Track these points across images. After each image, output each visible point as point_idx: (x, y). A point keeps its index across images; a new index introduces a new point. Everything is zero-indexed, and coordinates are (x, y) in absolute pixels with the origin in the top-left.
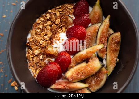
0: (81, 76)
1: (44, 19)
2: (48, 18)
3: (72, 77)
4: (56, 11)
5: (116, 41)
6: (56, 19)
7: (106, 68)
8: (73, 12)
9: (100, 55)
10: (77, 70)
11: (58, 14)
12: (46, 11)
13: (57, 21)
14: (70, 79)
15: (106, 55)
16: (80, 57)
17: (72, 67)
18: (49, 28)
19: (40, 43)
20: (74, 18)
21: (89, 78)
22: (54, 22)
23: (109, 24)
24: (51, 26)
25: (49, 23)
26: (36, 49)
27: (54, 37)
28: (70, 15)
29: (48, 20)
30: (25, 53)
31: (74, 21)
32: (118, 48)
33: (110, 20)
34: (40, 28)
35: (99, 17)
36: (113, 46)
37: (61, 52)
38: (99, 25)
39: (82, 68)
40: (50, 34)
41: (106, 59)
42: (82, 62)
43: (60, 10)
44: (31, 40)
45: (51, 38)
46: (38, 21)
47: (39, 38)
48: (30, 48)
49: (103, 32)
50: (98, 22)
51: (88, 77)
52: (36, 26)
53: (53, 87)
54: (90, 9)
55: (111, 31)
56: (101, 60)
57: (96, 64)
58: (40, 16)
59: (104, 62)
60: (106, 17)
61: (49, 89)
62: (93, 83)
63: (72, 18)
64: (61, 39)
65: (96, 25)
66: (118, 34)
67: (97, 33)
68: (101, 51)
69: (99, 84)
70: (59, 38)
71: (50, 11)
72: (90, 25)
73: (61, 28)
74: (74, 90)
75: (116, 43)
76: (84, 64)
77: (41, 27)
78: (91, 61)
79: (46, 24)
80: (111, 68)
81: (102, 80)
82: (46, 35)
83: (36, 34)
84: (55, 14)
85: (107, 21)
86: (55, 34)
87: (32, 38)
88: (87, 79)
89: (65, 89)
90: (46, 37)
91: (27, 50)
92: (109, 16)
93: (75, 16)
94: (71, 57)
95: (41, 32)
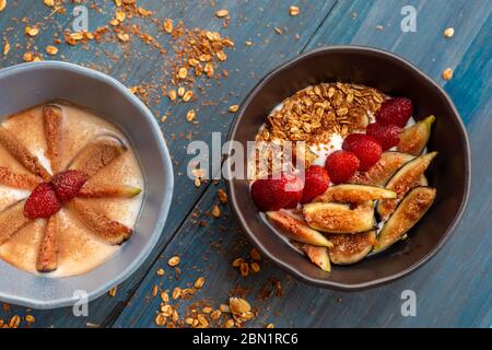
0: (330, 223)
1: (322, 93)
2: (330, 95)
3: (313, 216)
4: (350, 91)
5: (422, 202)
6: (342, 105)
7: (378, 236)
8: (377, 111)
9: (381, 209)
10: (327, 210)
11: (350, 99)
12: (332, 81)
13: (341, 110)
14: (309, 219)
15: (391, 215)
16: (345, 192)
17: (321, 201)
18: (321, 112)
19: (293, 130)
20: (373, 121)
21: (340, 235)
22: (335, 109)
23: (426, 166)
24: (326, 111)
25: (325, 105)
26: (279, 135)
27: (321, 133)
28: (369, 112)
29: (327, 98)
30: (257, 133)
31: (370, 126)
32: (418, 216)
33: (433, 162)
34: (305, 104)
35: (417, 146)
36: (411, 206)
37: (318, 166)
38: (410, 158)
39: (339, 211)
40: (317, 125)
41: (386, 222)
42: (343, 203)
43: (358, 94)
44: (279, 116)
45: (314, 133)
46: (309, 90)
47: (296, 122)
48: (269, 128)
49: (408, 174)
50: (411, 151)
51: (339, 232)
52: (301, 97)
53: (272, 214)
54: (411, 122)
55: (424, 182)
56: (378, 217)
57: (365, 219)
58: (317, 83)
59: (381, 225)
60: (429, 152)
61: (262, 215)
62: (342, 248)
63: (370, 119)
64: (330, 144)
65: (404, 155)
66: (431, 193)
67: (398, 170)
68: (387, 203)
69: (350, 255)
70: (329, 141)
71: (339, 85)
72: (394, 149)
73: (342, 125)
74: (302, 240)
75: (419, 204)
76: (345, 208)
77: (309, 103)
78: (360, 208)
79: (320, 104)
80: (386, 242)
81: (359, 251)
82: (309, 122)
83: (294, 110)
84: (345, 96)
85: (427, 159)
86: (326, 129)
87: (283, 114)
88: (335, 234)
89: (290, 229)
90: (308, 127)
91: (262, 128)
92: (434, 154)
93: (376, 119)
94: (331, 184)
95: (304, 113)
